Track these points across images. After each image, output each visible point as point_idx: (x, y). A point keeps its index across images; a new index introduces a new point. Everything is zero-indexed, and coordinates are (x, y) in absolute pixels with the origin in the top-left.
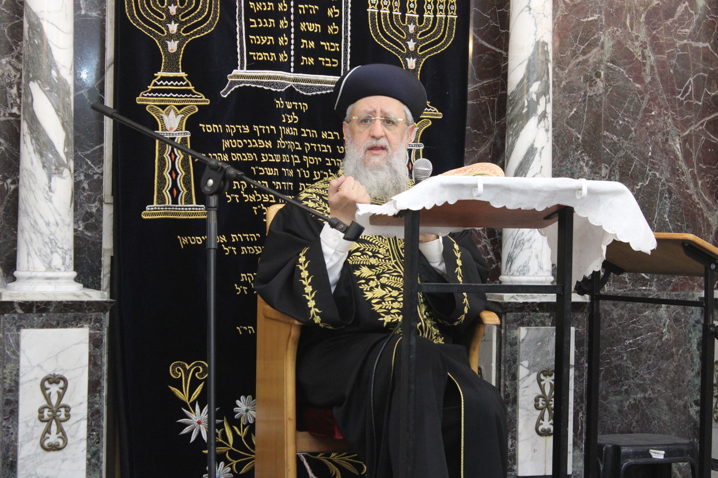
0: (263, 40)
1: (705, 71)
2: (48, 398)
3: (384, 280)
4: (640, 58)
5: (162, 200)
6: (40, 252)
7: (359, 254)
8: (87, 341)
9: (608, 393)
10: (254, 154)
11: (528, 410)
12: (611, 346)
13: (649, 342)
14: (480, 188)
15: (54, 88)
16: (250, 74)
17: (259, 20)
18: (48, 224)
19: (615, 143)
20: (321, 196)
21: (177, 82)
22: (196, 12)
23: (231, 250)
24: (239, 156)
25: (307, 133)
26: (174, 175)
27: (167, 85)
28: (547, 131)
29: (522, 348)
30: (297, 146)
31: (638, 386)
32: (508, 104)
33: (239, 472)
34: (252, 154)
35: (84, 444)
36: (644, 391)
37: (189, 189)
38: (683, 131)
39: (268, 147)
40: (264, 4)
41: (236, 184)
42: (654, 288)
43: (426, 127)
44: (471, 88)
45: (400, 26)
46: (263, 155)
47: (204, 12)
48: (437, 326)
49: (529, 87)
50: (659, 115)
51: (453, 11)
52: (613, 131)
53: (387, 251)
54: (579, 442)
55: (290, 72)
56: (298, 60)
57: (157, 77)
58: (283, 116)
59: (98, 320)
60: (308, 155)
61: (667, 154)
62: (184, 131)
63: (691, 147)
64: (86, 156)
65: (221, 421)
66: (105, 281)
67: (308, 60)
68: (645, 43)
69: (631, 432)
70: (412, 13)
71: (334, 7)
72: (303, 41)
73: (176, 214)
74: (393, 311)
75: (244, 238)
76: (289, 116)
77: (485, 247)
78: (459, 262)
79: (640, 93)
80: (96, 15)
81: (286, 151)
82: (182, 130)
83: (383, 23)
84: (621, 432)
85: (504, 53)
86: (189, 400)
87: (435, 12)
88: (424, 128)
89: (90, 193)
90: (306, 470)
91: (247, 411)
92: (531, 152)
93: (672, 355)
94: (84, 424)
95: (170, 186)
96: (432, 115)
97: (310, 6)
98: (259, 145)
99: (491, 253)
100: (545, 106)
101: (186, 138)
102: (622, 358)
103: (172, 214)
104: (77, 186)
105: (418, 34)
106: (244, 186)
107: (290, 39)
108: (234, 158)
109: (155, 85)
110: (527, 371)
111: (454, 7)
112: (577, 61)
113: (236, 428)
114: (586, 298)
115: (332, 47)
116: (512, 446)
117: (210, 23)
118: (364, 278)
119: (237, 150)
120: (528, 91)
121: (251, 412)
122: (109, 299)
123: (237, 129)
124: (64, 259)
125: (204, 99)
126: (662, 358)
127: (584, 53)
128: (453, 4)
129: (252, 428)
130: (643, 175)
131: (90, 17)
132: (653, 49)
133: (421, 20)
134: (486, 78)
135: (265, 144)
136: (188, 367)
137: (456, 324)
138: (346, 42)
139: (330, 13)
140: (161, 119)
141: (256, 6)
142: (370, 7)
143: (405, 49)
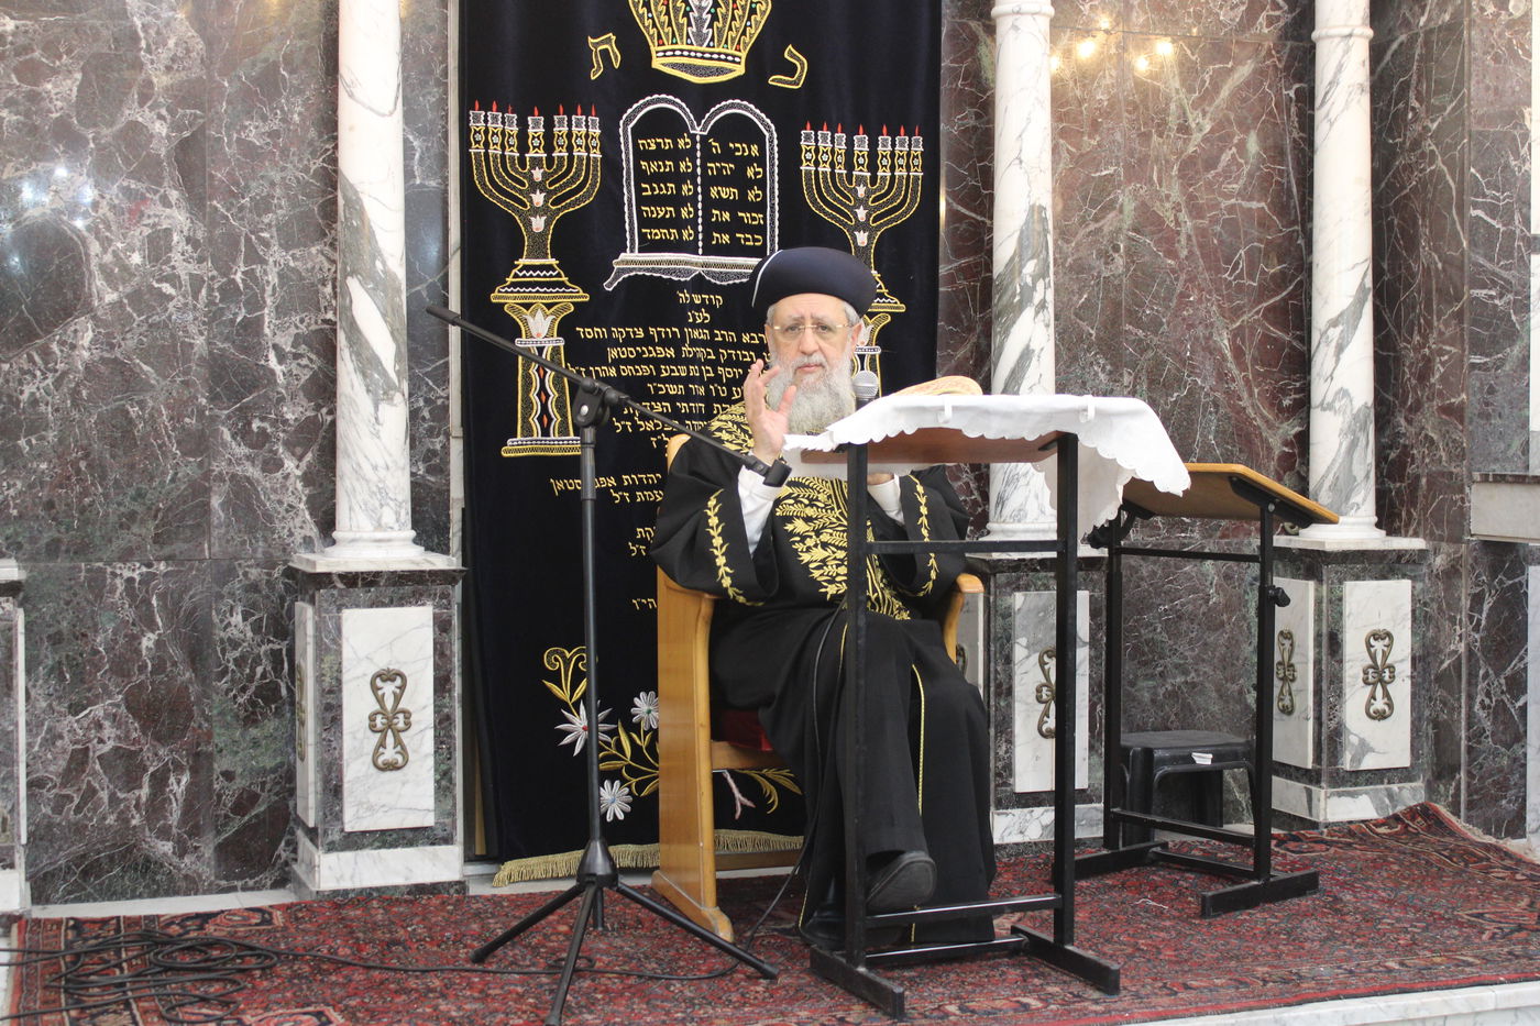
0: (660, 212)
1: (1260, 241)
2: (380, 700)
3: (825, 537)
4: (1172, 225)
5: (528, 431)
6: (366, 504)
7: (792, 501)
8: (431, 623)
9: (1136, 677)
10: (651, 366)
11: (1027, 704)
12: (1139, 614)
13: (1190, 607)
14: (948, 413)
15: (379, 285)
16: (643, 258)
17: (655, 185)
18: (375, 468)
19: (1141, 341)
20: (739, 425)
21: (545, 272)
22: (568, 177)
23: (622, 497)
24: (631, 370)
25: (723, 336)
26: (543, 397)
27: (531, 276)
28: (1047, 326)
29: (1018, 621)
30: (709, 354)
31: (1177, 666)
32: (994, 291)
33: (640, 793)
34: (649, 367)
35: (431, 762)
36: (1185, 673)
37: (564, 416)
38: (1233, 321)
39: (669, 356)
40: (660, 163)
41: (628, 408)
42: (1196, 535)
43: (883, 324)
44: (943, 270)
45: (846, 188)
46: (663, 367)
47: (579, 176)
48: (898, 596)
49: (1022, 267)
50: (1200, 301)
51: (918, 166)
52: (1138, 324)
53: (829, 497)
54: (1097, 745)
55: (698, 254)
56: (708, 238)
57: (517, 266)
58: (689, 314)
59: (445, 596)
60: (724, 366)
61: (1211, 354)
62: (555, 338)
63: (1243, 342)
64: (426, 374)
65: (614, 726)
66: (455, 541)
67: (722, 238)
68: (1179, 204)
69: (1169, 729)
70: (861, 171)
71: (755, 165)
72: (715, 212)
73: (548, 450)
74: (838, 579)
75: (640, 480)
76: (697, 314)
77: (967, 484)
78: (924, 510)
79: (1173, 271)
80: (436, 186)
81: (694, 361)
82: (552, 336)
83: (822, 185)
84: (1155, 730)
85: (988, 222)
86: (571, 699)
87: (893, 169)
88: (881, 326)
89: (431, 423)
90: (731, 789)
91: (649, 712)
92: (1026, 355)
93: (1222, 624)
94: (430, 733)
95: (539, 412)
96: (891, 307)
97: (723, 164)
98: (657, 354)
99: (975, 492)
100: (1045, 292)
101: (559, 346)
102: (1155, 630)
103: (542, 450)
104: (414, 415)
105: (871, 199)
107: (696, 210)
108: (625, 372)
109: (516, 276)
110: (1026, 652)
111: (917, 162)
112: (1088, 230)
113: (634, 736)
114: (1103, 552)
115: (754, 219)
116: (1006, 752)
117: (587, 192)
118: (798, 535)
119: (627, 362)
120: (1020, 272)
121: (654, 714)
122: (460, 567)
123: (628, 333)
124: (398, 514)
125: (581, 293)
126: (1209, 628)
127: (1096, 220)
128: (917, 157)
129: (655, 733)
130: (1180, 381)
131: (427, 187)
132: (1190, 212)
133: (874, 180)
134: (964, 256)
135: (666, 352)
136: (568, 655)
137: (921, 594)
138: (773, 212)
139: (750, 173)
140: (525, 322)
141: (652, 167)
142: (805, 163)
143: (853, 220)
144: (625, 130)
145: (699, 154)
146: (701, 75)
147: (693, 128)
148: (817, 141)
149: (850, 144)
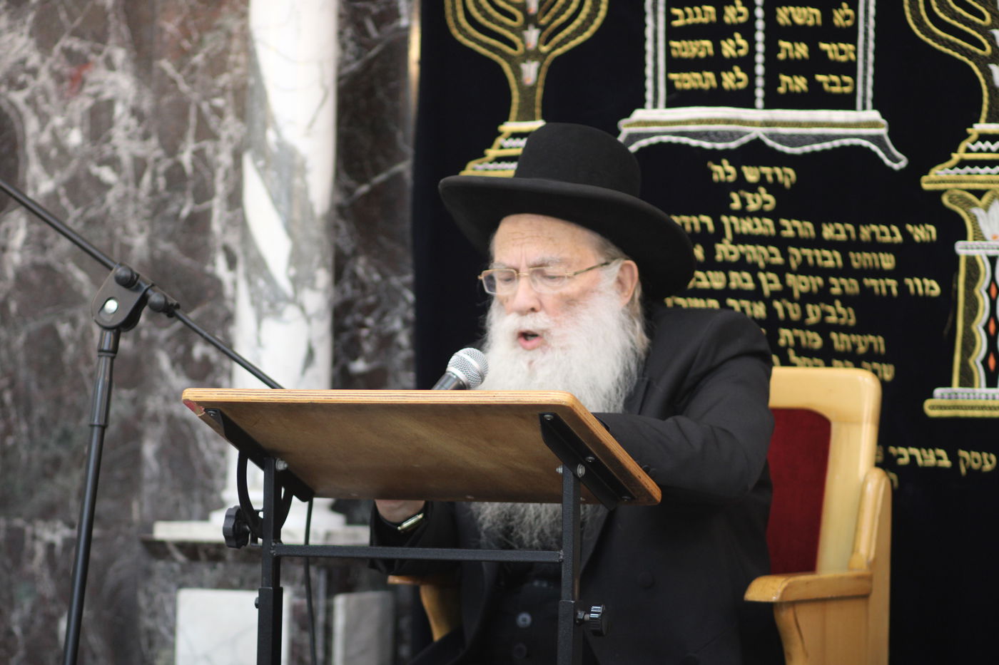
0: (694, 49)
15: (271, 162)
16: (669, 117)
17: (689, 10)
25: (795, 229)
30: (772, 255)
55: (755, 108)
56: (771, 84)
57: (503, 132)
58: (734, 196)
60: (796, 273)
67: (794, 83)
72: (783, 44)
76: (749, 196)
81: (742, 264)
107: (752, 43)
109: (501, 147)
115: (842, 52)
117: (581, 24)
138: (866, 40)
143: (988, 48)
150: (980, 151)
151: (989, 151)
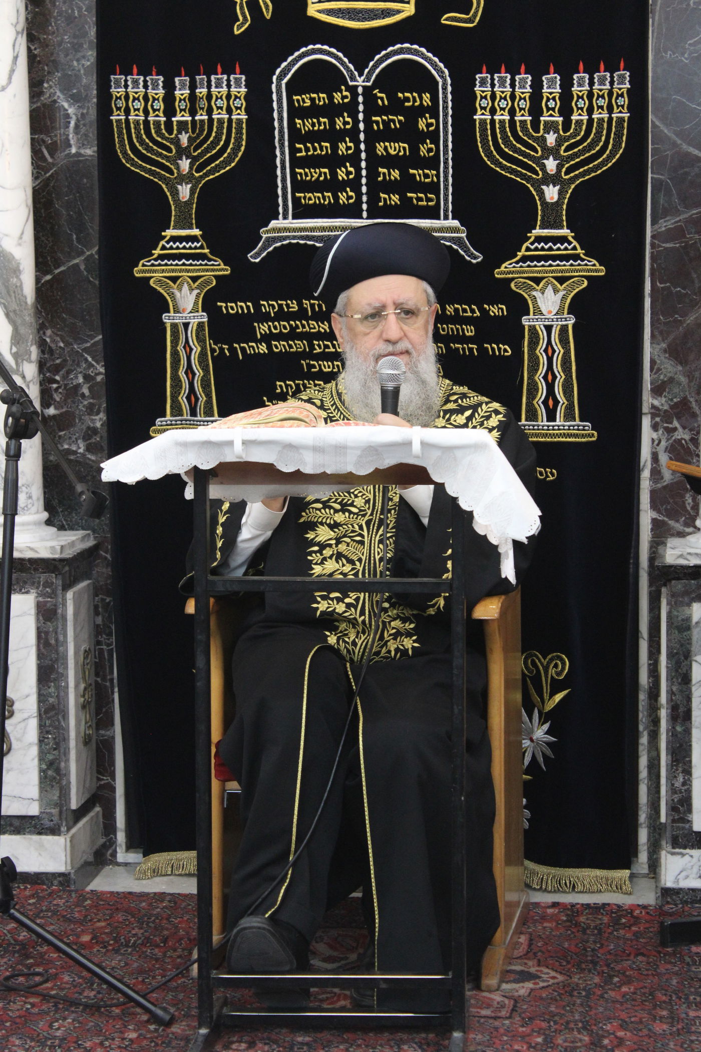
0: (314, 174)
3: (342, 547)
5: (177, 410)
8: (34, 612)
10: (304, 342)
16: (297, 225)
17: (309, 145)
21: (190, 243)
22: (209, 142)
24: (284, 346)
26: (190, 376)
27: (178, 248)
29: (696, 635)
34: (302, 342)
35: (34, 751)
37: (209, 396)
39: (323, 331)
40: (315, 120)
41: (281, 386)
43: (577, 290)
44: (667, 223)
45: (530, 137)
46: (316, 342)
47: (220, 140)
51: (623, 106)
53: (368, 502)
55: (362, 218)
56: (374, 199)
57: (165, 237)
62: (200, 313)
64: (85, 350)
67: (390, 199)
70: (551, 116)
71: (427, 115)
72: (381, 170)
80: (92, 154)
82: (198, 311)
83: (499, 136)
87: (590, 111)
88: (575, 292)
89: (91, 401)
94: (33, 724)
95: (187, 391)
96: (588, 271)
97: (390, 117)
98: (310, 328)
101: (203, 323)
104: (74, 391)
105: (563, 148)
106: (292, 388)
107: (359, 170)
108: (277, 348)
109: (164, 248)
111: (624, 101)
115: (426, 176)
117: (228, 157)
118: (318, 544)
119: (280, 337)
123: (280, 306)
125: (222, 266)
128: (622, 95)
131: (84, 156)
133: (567, 125)
134: (694, 206)
135: (319, 326)
138: (446, 168)
139: (422, 125)
140: (172, 295)
141: (305, 125)
142: (479, 112)
143: (540, 173)
144: (279, 85)
145: (361, 108)
146: (364, 19)
147: (353, 78)
148: (493, 86)
149: (537, 86)
150: (536, 249)
151: (543, 249)
